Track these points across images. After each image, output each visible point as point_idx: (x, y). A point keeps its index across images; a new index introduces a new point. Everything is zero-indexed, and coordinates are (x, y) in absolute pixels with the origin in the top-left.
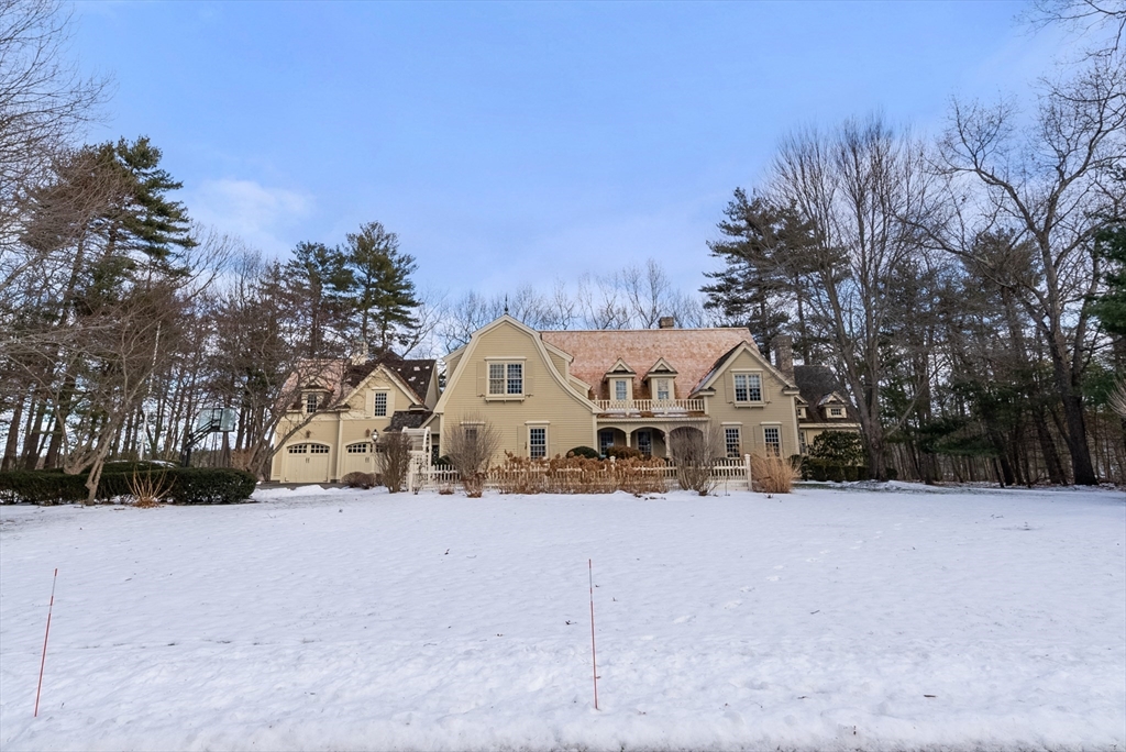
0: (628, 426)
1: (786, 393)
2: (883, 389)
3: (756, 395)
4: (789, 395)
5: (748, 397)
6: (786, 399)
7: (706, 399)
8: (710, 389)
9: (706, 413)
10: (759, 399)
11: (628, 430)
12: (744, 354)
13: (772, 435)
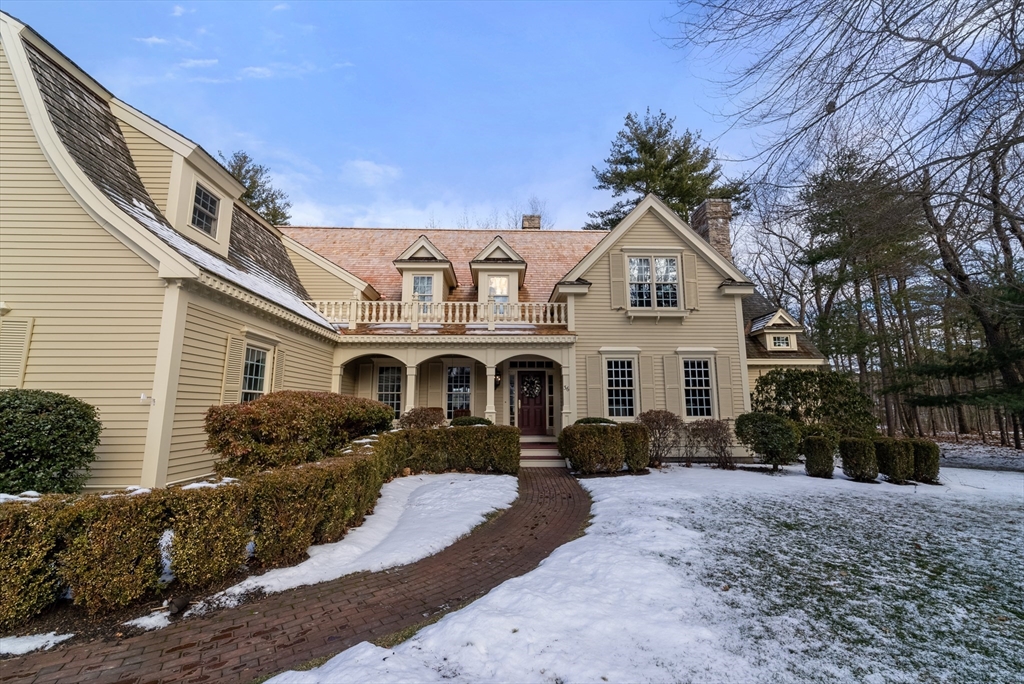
0: (411, 352)
1: (728, 291)
2: (937, 258)
3: (668, 297)
4: (732, 296)
5: (654, 300)
6: (726, 305)
7: (571, 302)
8: (580, 281)
9: (571, 328)
10: (674, 304)
11: (411, 360)
12: (650, 222)
13: (697, 373)
